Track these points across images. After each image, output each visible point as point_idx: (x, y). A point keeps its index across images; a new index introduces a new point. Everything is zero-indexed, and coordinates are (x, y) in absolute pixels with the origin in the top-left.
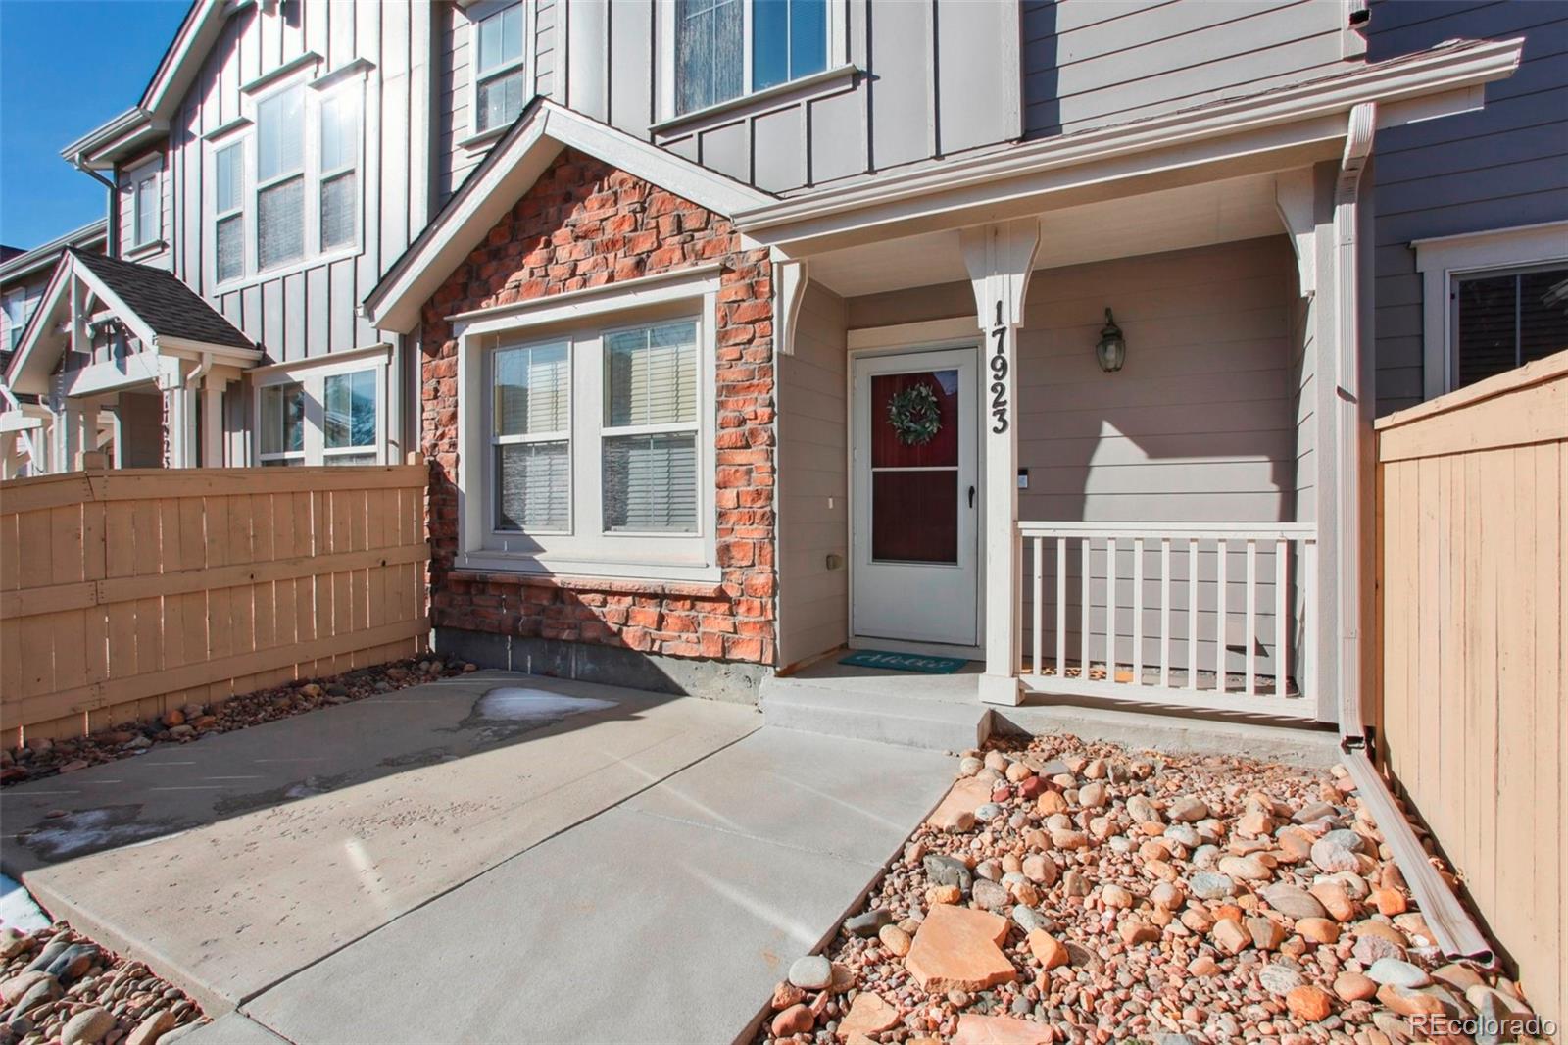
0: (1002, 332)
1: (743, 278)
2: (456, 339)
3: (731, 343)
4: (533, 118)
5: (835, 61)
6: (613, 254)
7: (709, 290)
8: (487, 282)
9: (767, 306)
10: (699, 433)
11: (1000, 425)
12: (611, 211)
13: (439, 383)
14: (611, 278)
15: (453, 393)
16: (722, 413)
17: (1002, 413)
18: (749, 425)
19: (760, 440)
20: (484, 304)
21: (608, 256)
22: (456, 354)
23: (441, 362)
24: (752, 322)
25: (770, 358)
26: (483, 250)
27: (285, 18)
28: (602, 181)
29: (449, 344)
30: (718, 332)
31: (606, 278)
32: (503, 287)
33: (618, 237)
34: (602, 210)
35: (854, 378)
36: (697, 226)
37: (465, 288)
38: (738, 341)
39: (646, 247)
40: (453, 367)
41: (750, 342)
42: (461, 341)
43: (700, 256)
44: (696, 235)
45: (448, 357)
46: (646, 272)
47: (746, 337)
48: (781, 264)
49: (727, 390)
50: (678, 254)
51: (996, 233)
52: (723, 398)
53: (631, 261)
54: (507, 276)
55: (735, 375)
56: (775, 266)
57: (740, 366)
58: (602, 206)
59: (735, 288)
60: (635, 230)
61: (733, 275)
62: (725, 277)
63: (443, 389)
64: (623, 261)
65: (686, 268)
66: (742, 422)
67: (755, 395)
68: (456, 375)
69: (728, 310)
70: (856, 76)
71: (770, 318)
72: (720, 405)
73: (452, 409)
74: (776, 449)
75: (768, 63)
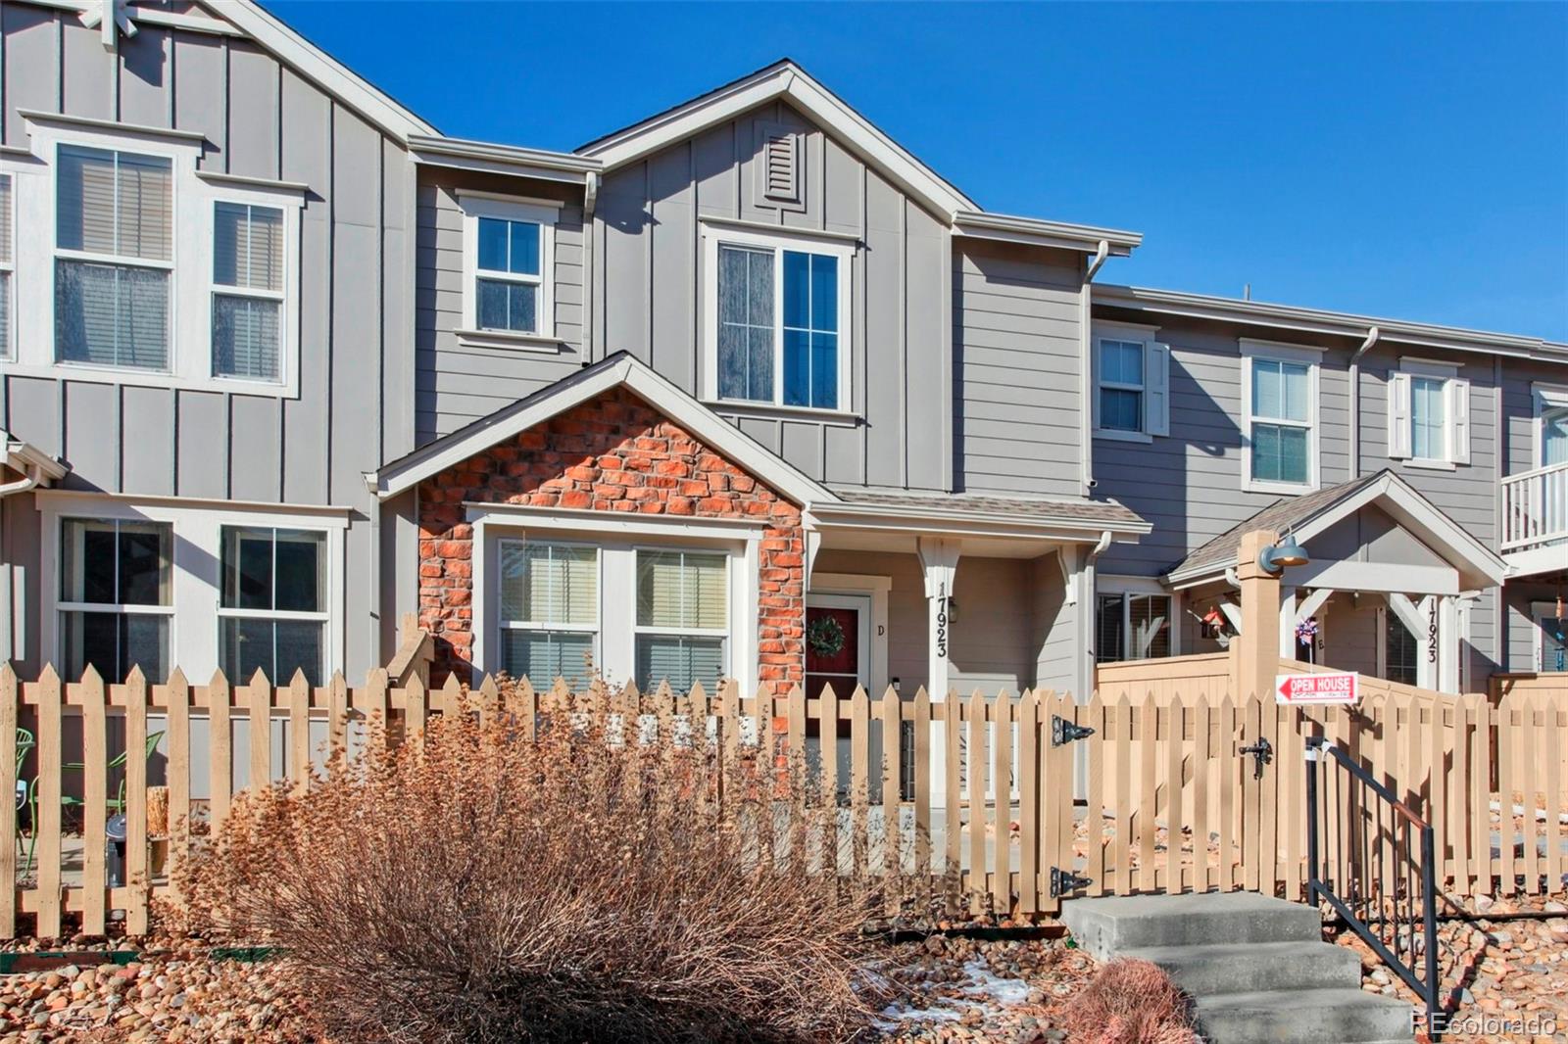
0: (944, 600)
1: (781, 535)
2: (470, 523)
3: (772, 578)
4: (614, 365)
5: (843, 407)
6: (665, 490)
7: (754, 538)
8: (515, 479)
9: (799, 558)
10: (729, 639)
11: (942, 652)
12: (663, 456)
13: (444, 562)
14: (662, 511)
15: (467, 574)
16: (763, 627)
17: (943, 645)
18: (784, 639)
19: (793, 648)
20: (513, 499)
21: (659, 490)
22: (471, 538)
23: (449, 542)
24: (788, 568)
25: (801, 594)
26: (512, 449)
28: (653, 428)
29: (459, 529)
30: (761, 570)
31: (659, 508)
32: (538, 487)
33: (671, 478)
34: (654, 452)
36: (745, 489)
37: (485, 479)
38: (778, 578)
39: (699, 493)
40: (466, 555)
41: (786, 580)
42: (478, 527)
43: (746, 511)
44: (742, 495)
45: (458, 539)
46: (697, 513)
47: (784, 577)
48: (808, 531)
49: (766, 614)
50: (728, 506)
51: (942, 544)
52: (764, 616)
53: (683, 501)
54: (542, 481)
55: (774, 601)
56: (805, 533)
57: (777, 596)
58: (654, 449)
59: (775, 542)
60: (686, 477)
61: (773, 531)
62: (768, 531)
63: (452, 568)
64: (675, 500)
65: (734, 517)
66: (779, 635)
67: (788, 618)
68: (470, 558)
69: (769, 556)
70: (858, 421)
71: (801, 567)
72: (762, 622)
73: (465, 590)
74: (804, 656)
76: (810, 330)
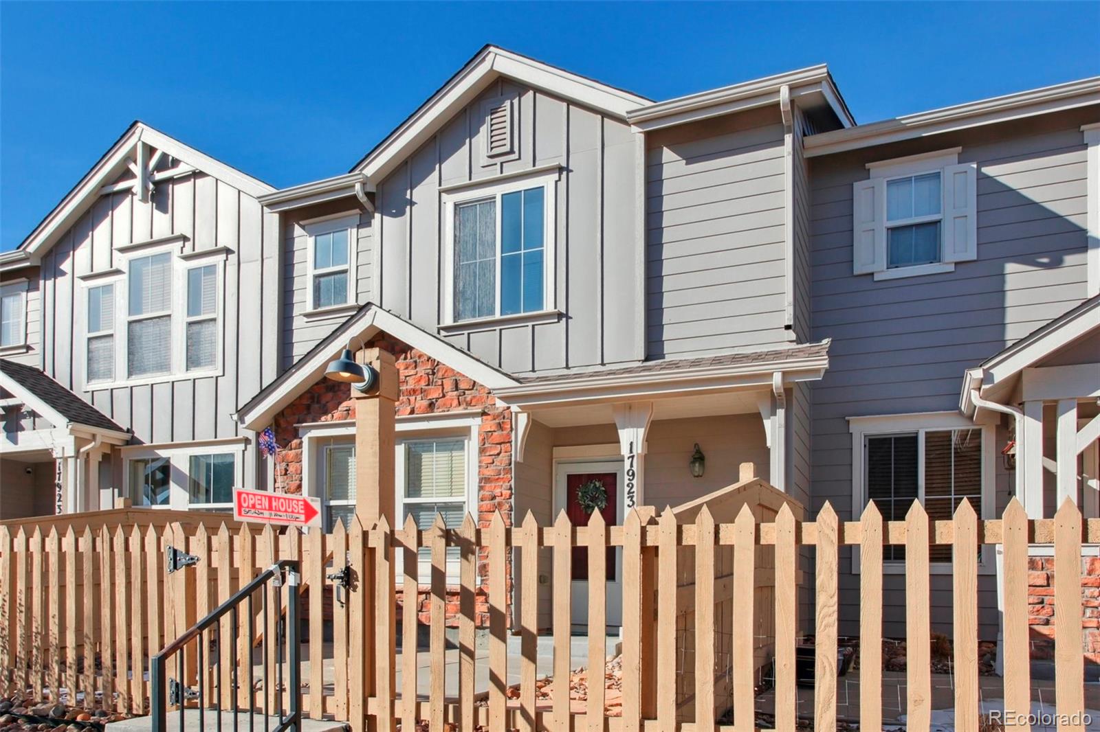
0: (633, 457)
1: (495, 419)
2: (301, 438)
3: (488, 454)
4: (365, 314)
5: (548, 307)
6: (414, 397)
7: (475, 424)
8: (325, 405)
9: (509, 435)
10: (466, 503)
11: (631, 503)
12: (413, 372)
13: (288, 465)
14: (412, 412)
15: (299, 472)
16: (482, 492)
17: (632, 497)
18: (498, 499)
19: (504, 508)
20: (323, 419)
21: (410, 398)
22: (302, 448)
23: (290, 452)
24: (500, 444)
25: (510, 464)
26: (323, 385)
27: (154, 205)
28: (406, 353)
29: (295, 442)
30: (480, 448)
31: (409, 411)
32: (337, 408)
33: (417, 387)
34: (406, 371)
35: (556, 475)
36: (467, 387)
37: (308, 408)
38: (491, 453)
39: (436, 396)
40: (299, 459)
41: (498, 454)
42: (305, 440)
43: (469, 404)
44: (466, 392)
45: (295, 449)
46: (435, 410)
47: (496, 452)
48: (517, 413)
49: (484, 481)
50: (455, 402)
51: (630, 408)
52: (483, 484)
53: (425, 403)
54: (340, 403)
55: (489, 472)
56: (513, 414)
57: (492, 467)
58: (407, 368)
59: (490, 424)
60: (428, 385)
61: (489, 417)
62: (484, 417)
63: (291, 469)
64: (421, 403)
65: (460, 410)
66: (494, 498)
67: (501, 483)
68: (301, 461)
69: (485, 437)
70: (560, 316)
71: (510, 442)
72: (481, 488)
73: (298, 482)
74: (513, 513)
75: (510, 302)
76: (522, 252)
